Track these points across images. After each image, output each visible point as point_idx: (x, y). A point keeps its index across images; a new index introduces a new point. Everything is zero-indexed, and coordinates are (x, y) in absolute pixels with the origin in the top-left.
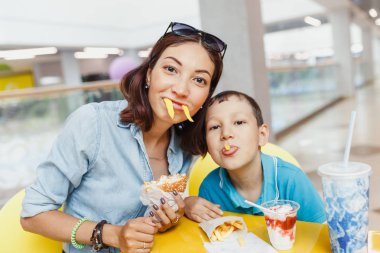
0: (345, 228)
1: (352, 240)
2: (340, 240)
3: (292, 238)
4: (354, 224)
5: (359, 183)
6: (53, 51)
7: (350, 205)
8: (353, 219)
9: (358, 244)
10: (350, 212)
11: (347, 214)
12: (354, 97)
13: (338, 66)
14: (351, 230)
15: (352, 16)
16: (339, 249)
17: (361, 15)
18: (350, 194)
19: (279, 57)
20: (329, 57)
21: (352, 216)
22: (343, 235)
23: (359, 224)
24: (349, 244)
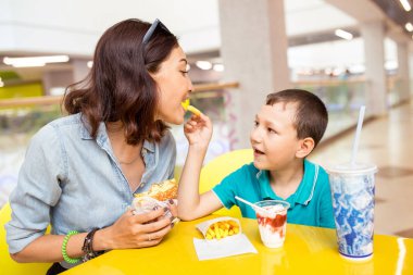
0: (352, 224)
1: (359, 237)
2: (347, 237)
3: (281, 235)
4: (361, 220)
5: (365, 180)
6: (65, 59)
7: (357, 202)
8: (360, 216)
9: (365, 241)
10: (357, 209)
11: (354, 211)
12: (386, 117)
13: (370, 83)
14: (358, 226)
15: (386, 29)
16: (345, 246)
17: (396, 29)
18: (357, 191)
19: (307, 72)
20: (361, 74)
21: (358, 213)
22: (350, 231)
23: (365, 221)
24: (356, 240)
